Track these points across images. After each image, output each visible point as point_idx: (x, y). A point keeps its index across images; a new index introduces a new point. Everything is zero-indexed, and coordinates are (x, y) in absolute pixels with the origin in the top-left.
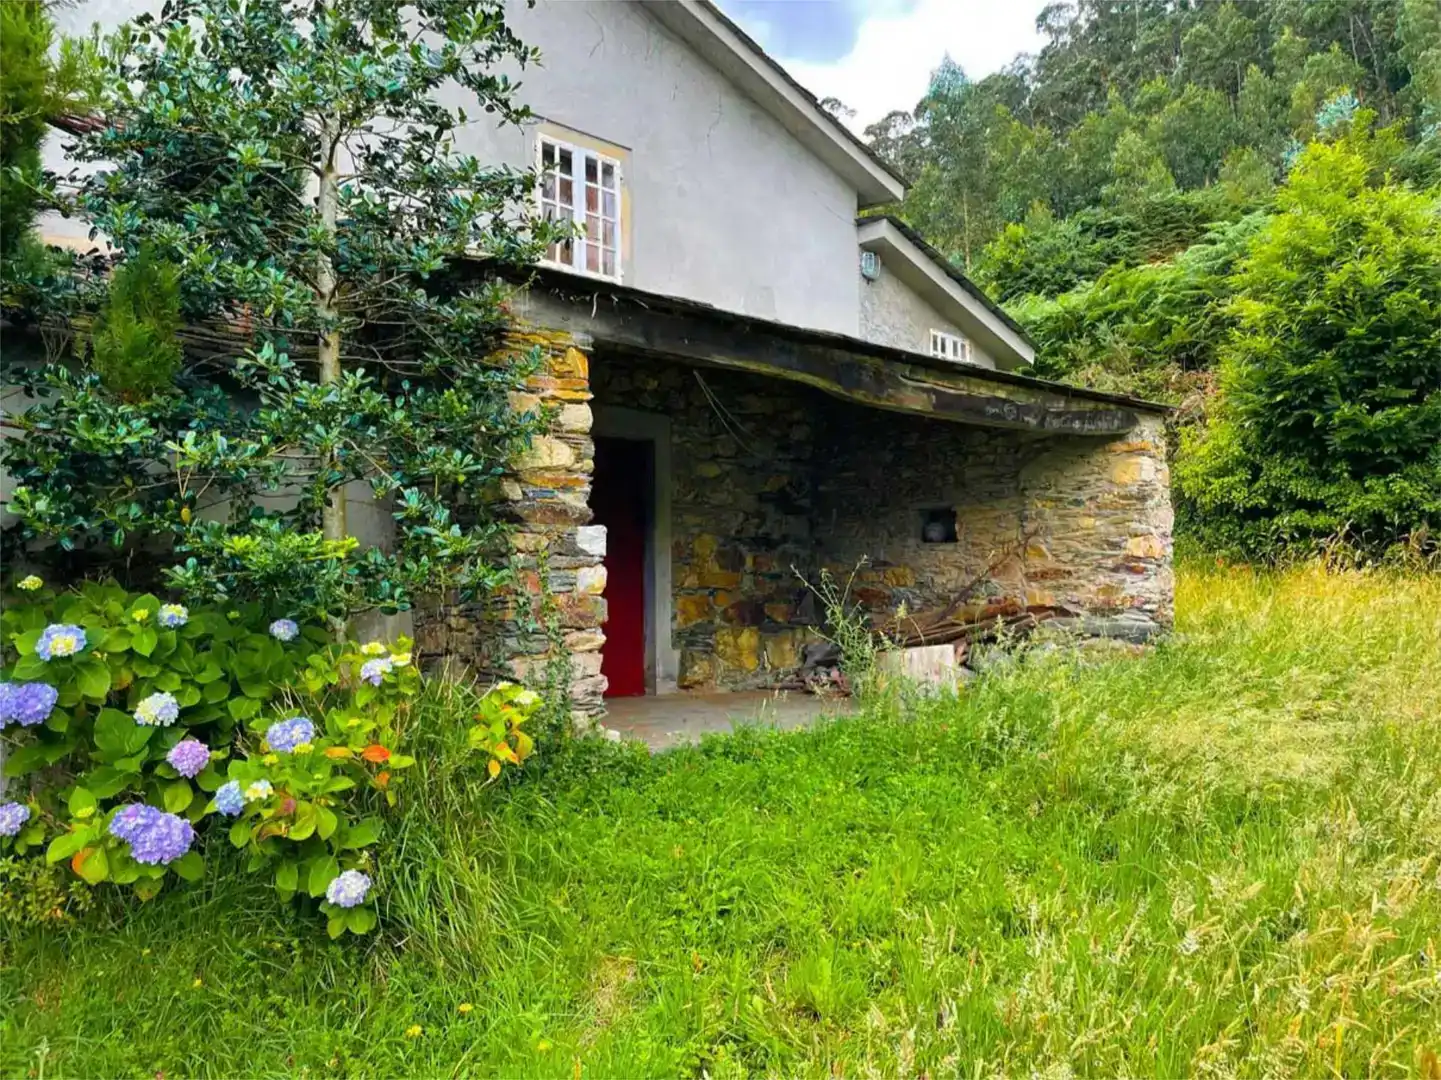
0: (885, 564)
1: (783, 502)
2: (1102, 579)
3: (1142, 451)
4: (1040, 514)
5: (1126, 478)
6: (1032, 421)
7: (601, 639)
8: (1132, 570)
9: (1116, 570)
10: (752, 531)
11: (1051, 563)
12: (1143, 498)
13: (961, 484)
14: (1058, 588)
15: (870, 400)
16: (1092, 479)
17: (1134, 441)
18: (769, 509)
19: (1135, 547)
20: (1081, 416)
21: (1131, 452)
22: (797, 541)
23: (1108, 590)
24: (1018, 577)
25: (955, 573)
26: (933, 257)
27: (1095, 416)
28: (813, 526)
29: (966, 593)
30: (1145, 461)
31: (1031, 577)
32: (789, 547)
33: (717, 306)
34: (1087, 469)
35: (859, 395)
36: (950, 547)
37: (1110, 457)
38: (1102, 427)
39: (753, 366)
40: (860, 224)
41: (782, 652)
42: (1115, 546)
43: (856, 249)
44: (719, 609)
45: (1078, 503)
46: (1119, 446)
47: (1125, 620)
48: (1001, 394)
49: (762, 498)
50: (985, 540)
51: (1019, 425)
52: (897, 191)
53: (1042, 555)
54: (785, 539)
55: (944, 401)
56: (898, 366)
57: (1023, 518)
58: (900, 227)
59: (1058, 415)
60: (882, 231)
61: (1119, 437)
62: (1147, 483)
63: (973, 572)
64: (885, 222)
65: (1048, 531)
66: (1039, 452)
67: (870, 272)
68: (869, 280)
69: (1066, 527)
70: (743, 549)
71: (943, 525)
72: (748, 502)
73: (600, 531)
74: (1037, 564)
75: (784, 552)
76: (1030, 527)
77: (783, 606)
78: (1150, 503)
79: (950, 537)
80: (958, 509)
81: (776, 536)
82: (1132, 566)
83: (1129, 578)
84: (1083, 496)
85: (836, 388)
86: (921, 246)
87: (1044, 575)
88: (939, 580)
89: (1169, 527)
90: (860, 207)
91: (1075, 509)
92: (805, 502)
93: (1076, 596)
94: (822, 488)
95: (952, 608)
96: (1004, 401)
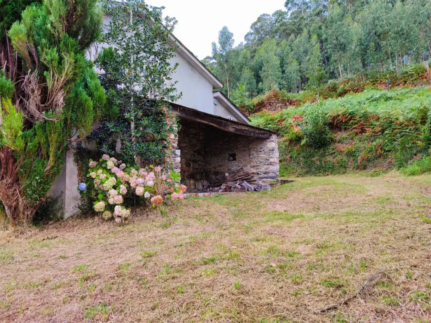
0: (221, 165)
1: (198, 152)
2: (265, 167)
3: (273, 141)
4: (253, 154)
5: (270, 146)
6: (252, 134)
7: (180, 171)
8: (271, 165)
9: (268, 165)
10: (192, 159)
11: (255, 164)
12: (273, 150)
13: (237, 148)
14: (257, 169)
15: (224, 129)
16: (263, 147)
17: (271, 139)
18: (196, 154)
19: (271, 160)
20: (261, 134)
21: (270, 141)
22: (202, 161)
23: (267, 169)
24: (249, 166)
25: (236, 167)
26: (228, 100)
27: (264, 134)
28: (204, 158)
29: (238, 171)
30: (273, 143)
31: (251, 167)
32: (200, 162)
33: (199, 110)
34: (262, 145)
35: (222, 128)
36: (235, 161)
37: (267, 142)
38: (265, 136)
39: (203, 122)
40: (213, 92)
41: (199, 185)
42: (268, 160)
43: (213, 98)
44: (185, 175)
45: (261, 152)
46: (268, 140)
47: (270, 175)
48: (247, 129)
49: (194, 151)
50: (242, 160)
51: (250, 135)
52: (221, 86)
53: (253, 162)
54: (199, 161)
55: (237, 130)
56: (229, 123)
57: (250, 155)
58: (222, 94)
59: (257, 133)
60: (218, 94)
61: (269, 138)
62: (274, 148)
63: (239, 167)
64: (219, 92)
65: (255, 157)
66: (253, 141)
67: (216, 103)
68: (215, 105)
69: (258, 157)
70: (191, 162)
71: (234, 157)
72: (192, 152)
73: (179, 151)
74: (252, 164)
75: (199, 164)
76: (251, 157)
77: (199, 176)
78: (274, 151)
79: (235, 159)
80: (236, 154)
81: (197, 160)
82: (271, 164)
83: (271, 166)
84: (262, 150)
85: (218, 126)
86: (227, 98)
87: (254, 166)
88: (233, 168)
89: (278, 156)
90: (213, 89)
91: (260, 153)
92: (203, 153)
93: (260, 170)
94: (206, 150)
95: (235, 174)
96: (247, 130)
